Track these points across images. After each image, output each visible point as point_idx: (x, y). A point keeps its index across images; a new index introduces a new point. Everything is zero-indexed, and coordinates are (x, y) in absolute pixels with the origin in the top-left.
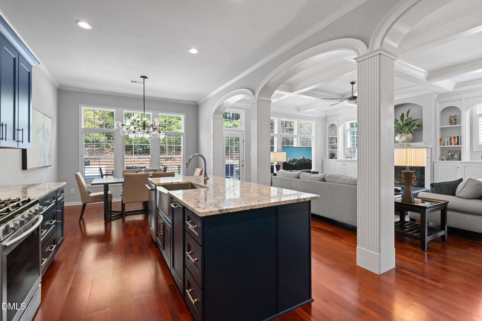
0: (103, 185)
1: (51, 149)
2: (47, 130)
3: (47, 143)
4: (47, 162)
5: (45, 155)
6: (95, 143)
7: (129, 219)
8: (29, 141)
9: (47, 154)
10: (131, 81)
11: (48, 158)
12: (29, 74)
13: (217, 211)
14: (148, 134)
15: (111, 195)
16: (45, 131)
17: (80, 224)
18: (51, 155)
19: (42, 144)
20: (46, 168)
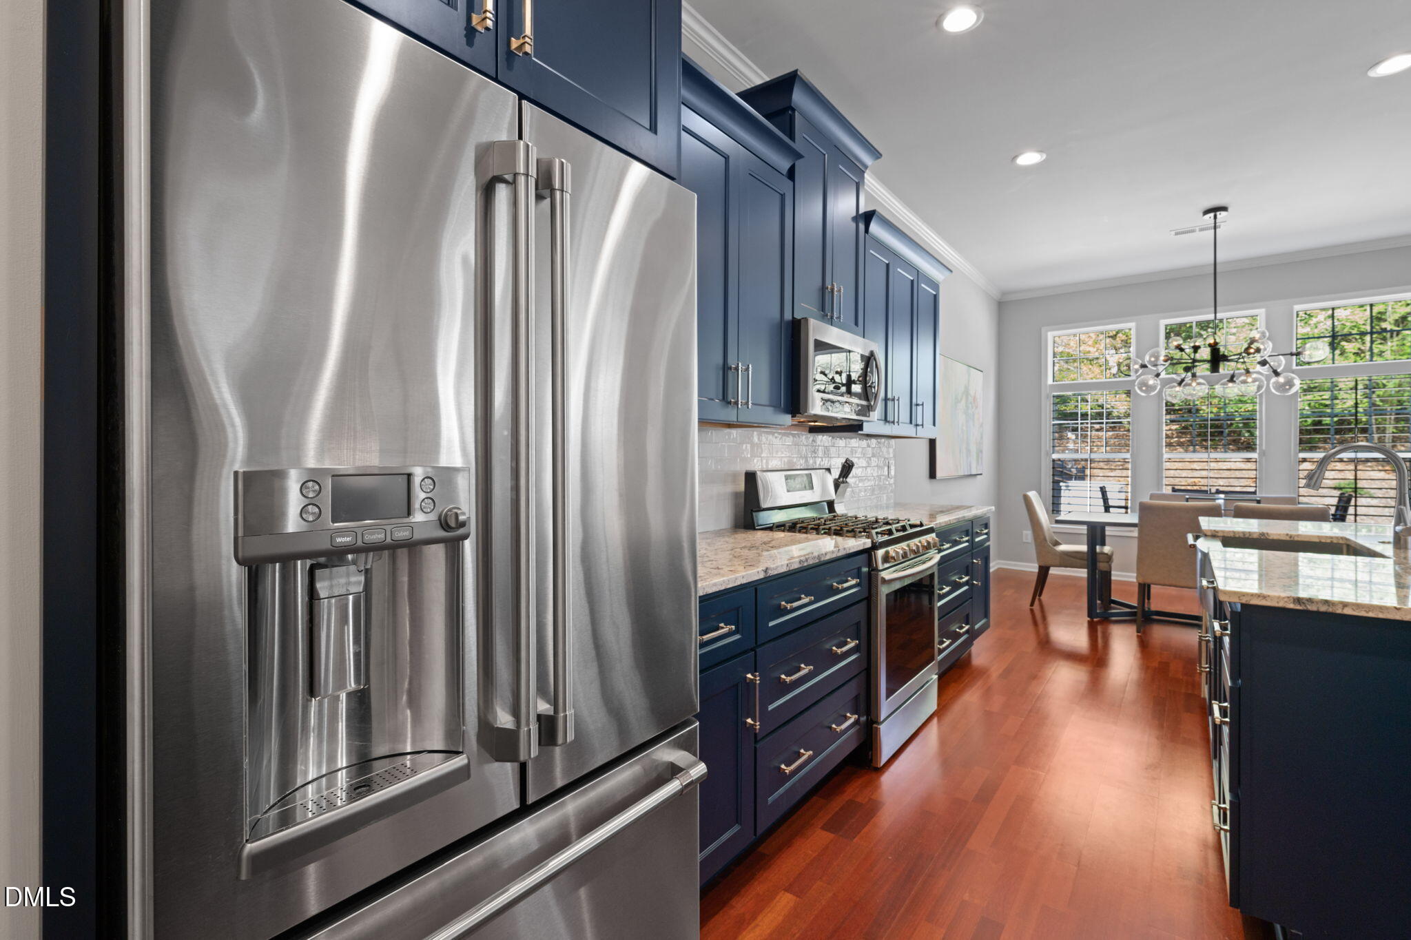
0: (1085, 527)
1: (982, 438)
2: (975, 399)
3: (974, 425)
4: (974, 465)
5: (968, 451)
6: (1107, 419)
7: (1161, 634)
8: (934, 425)
9: (973, 448)
10: (1173, 233)
11: (975, 457)
12: (936, 297)
13: (1286, 600)
14: (1235, 382)
15: (1109, 558)
16: (970, 399)
17: (1032, 611)
18: (981, 452)
19: (964, 428)
20: (971, 480)
